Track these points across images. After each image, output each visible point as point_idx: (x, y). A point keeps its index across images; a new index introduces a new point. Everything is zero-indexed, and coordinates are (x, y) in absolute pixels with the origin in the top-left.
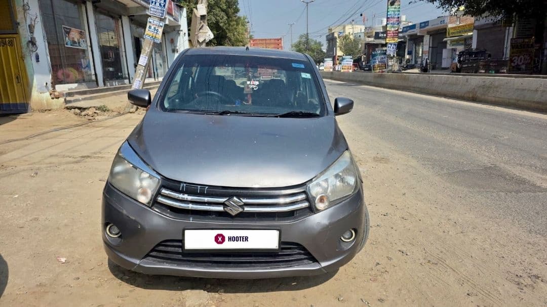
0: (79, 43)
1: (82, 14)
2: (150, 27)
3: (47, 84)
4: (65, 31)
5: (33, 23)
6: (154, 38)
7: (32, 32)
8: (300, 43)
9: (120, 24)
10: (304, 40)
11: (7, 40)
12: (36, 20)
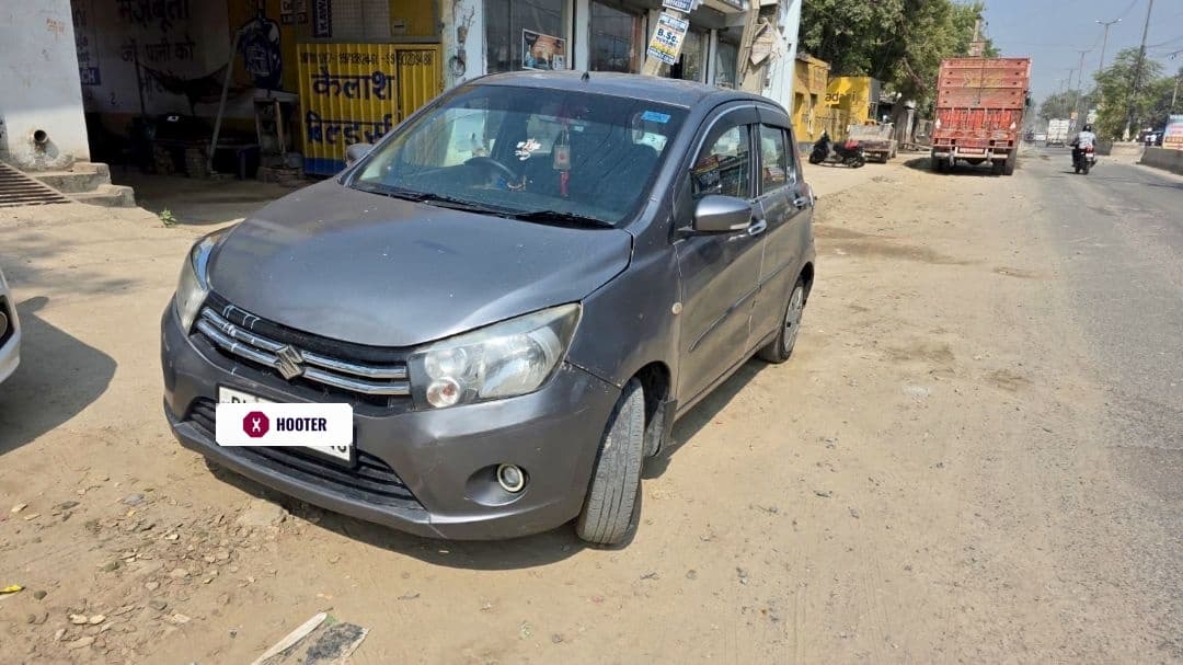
0: (550, 62)
1: (566, 8)
2: (661, 32)
3: (474, 136)
4: (526, 39)
5: (466, 25)
6: (665, 54)
7: (462, 41)
8: (1117, 71)
9: (644, 25)
10: (1130, 62)
11: (424, 53)
12: (473, 19)
